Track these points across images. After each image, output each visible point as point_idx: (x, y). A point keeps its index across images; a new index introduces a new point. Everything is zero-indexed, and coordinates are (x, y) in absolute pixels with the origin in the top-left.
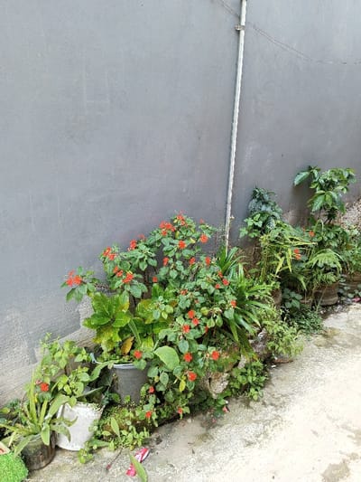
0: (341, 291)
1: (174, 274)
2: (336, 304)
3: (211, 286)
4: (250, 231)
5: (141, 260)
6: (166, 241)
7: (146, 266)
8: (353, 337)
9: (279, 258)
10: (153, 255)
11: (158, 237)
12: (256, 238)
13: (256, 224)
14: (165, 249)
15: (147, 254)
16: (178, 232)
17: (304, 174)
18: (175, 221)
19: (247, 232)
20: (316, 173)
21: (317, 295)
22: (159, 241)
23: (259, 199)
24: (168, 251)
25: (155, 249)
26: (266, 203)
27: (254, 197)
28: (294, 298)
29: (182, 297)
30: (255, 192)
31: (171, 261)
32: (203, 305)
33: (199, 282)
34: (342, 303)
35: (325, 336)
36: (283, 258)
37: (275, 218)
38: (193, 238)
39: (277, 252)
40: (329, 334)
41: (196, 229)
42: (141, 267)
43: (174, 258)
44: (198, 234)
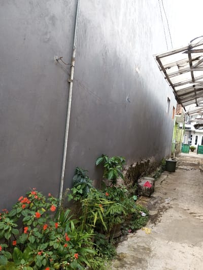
0: (122, 227)
1: (32, 239)
2: (120, 236)
3: (61, 246)
4: (75, 196)
5: (6, 231)
6: (25, 213)
7: (10, 236)
8: (134, 257)
9: (93, 213)
10: (16, 225)
11: (19, 210)
12: (78, 201)
13: (79, 191)
14: (24, 220)
15: (10, 225)
16: (32, 204)
17: (101, 159)
18: (30, 196)
19: (72, 197)
20: (107, 158)
21: (112, 232)
22: (20, 213)
23: (79, 175)
24: (27, 221)
25: (16, 219)
26: (83, 177)
27: (76, 173)
28: (101, 238)
29: (39, 257)
30: (77, 171)
31: (29, 229)
32: (55, 262)
33: (51, 243)
34: (123, 235)
35: (119, 260)
36: (96, 213)
37: (90, 187)
38: (44, 208)
39: (92, 209)
40: (121, 258)
41: (46, 201)
42: (6, 237)
43: (32, 226)
44: (48, 204)
